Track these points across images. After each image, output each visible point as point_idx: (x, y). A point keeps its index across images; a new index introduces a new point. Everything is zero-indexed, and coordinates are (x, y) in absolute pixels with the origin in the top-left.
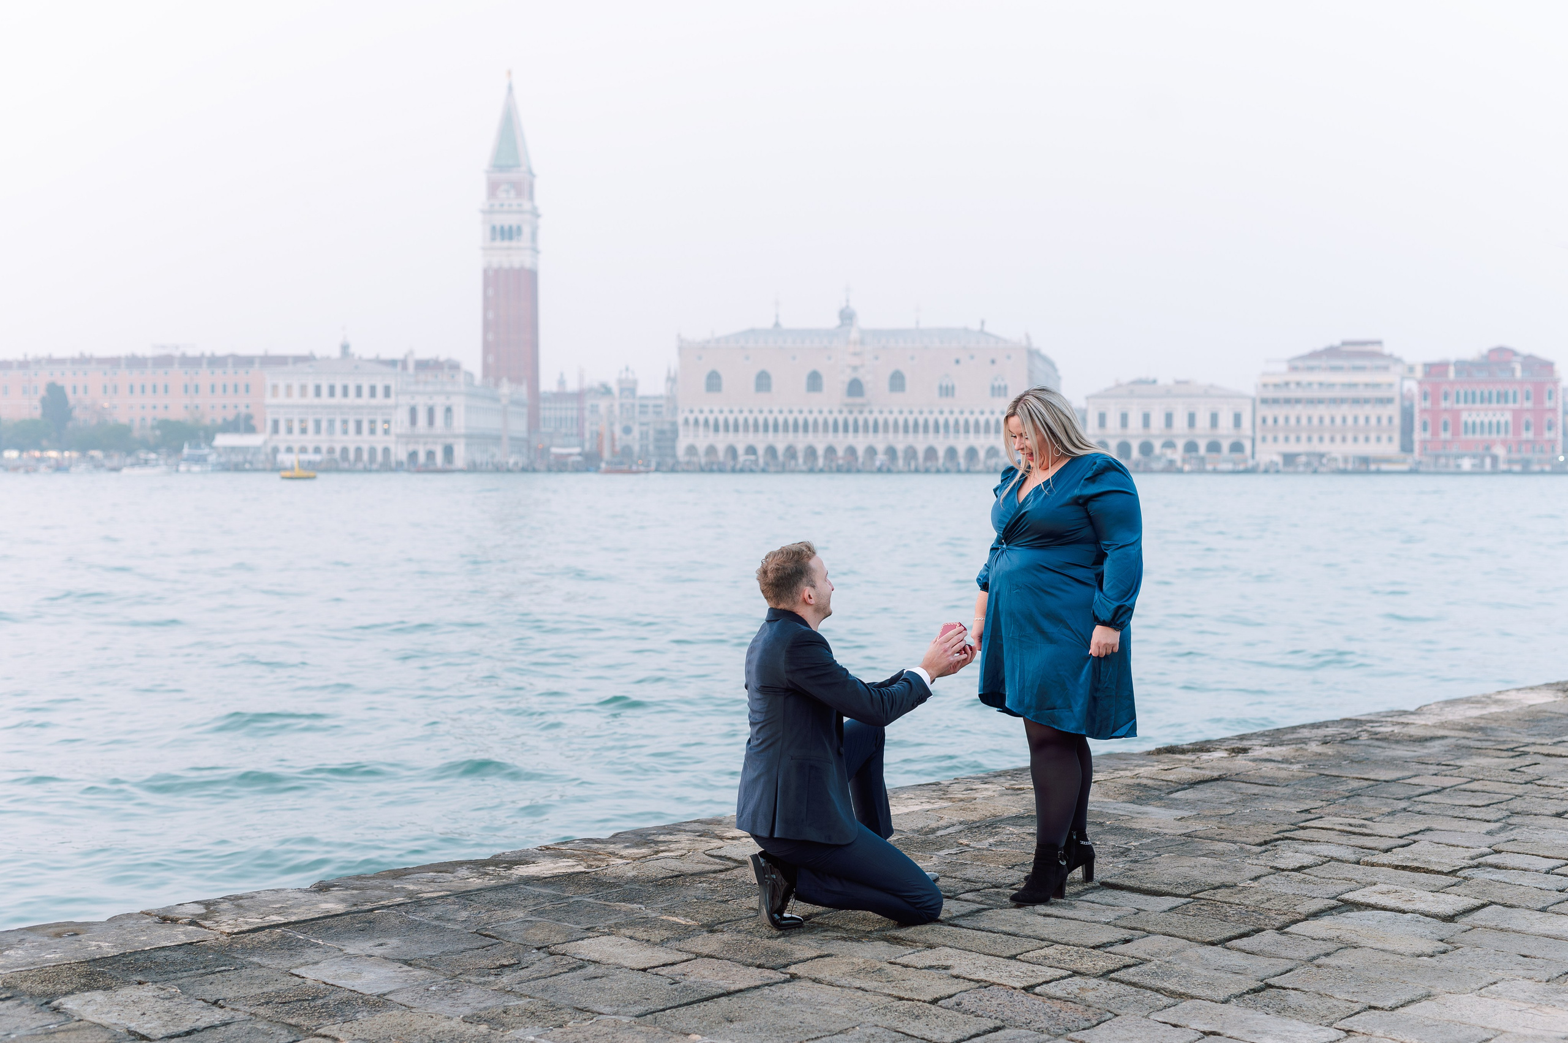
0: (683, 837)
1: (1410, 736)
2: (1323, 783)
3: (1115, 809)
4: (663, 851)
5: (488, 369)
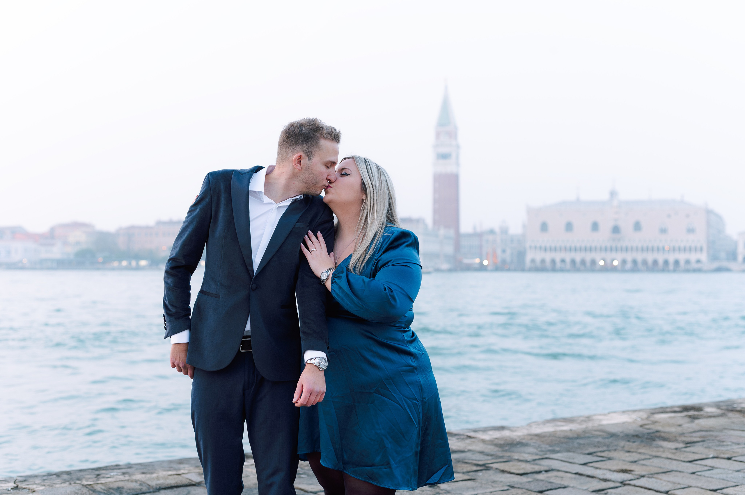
5: (435, 222)
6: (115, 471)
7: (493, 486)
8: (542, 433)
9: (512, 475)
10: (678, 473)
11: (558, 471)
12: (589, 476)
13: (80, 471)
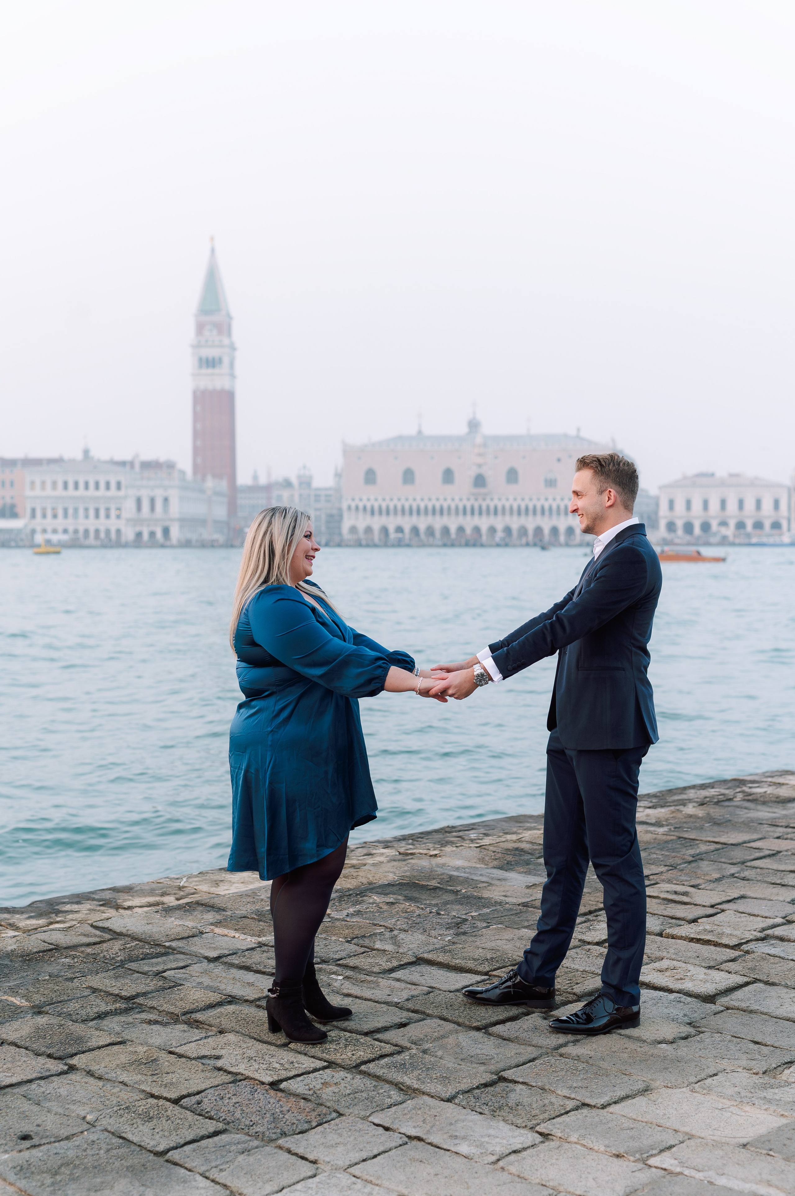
0: (86, 906)
1: (777, 798)
2: (678, 846)
3: (481, 875)
4: (58, 922)
5: (196, 468)
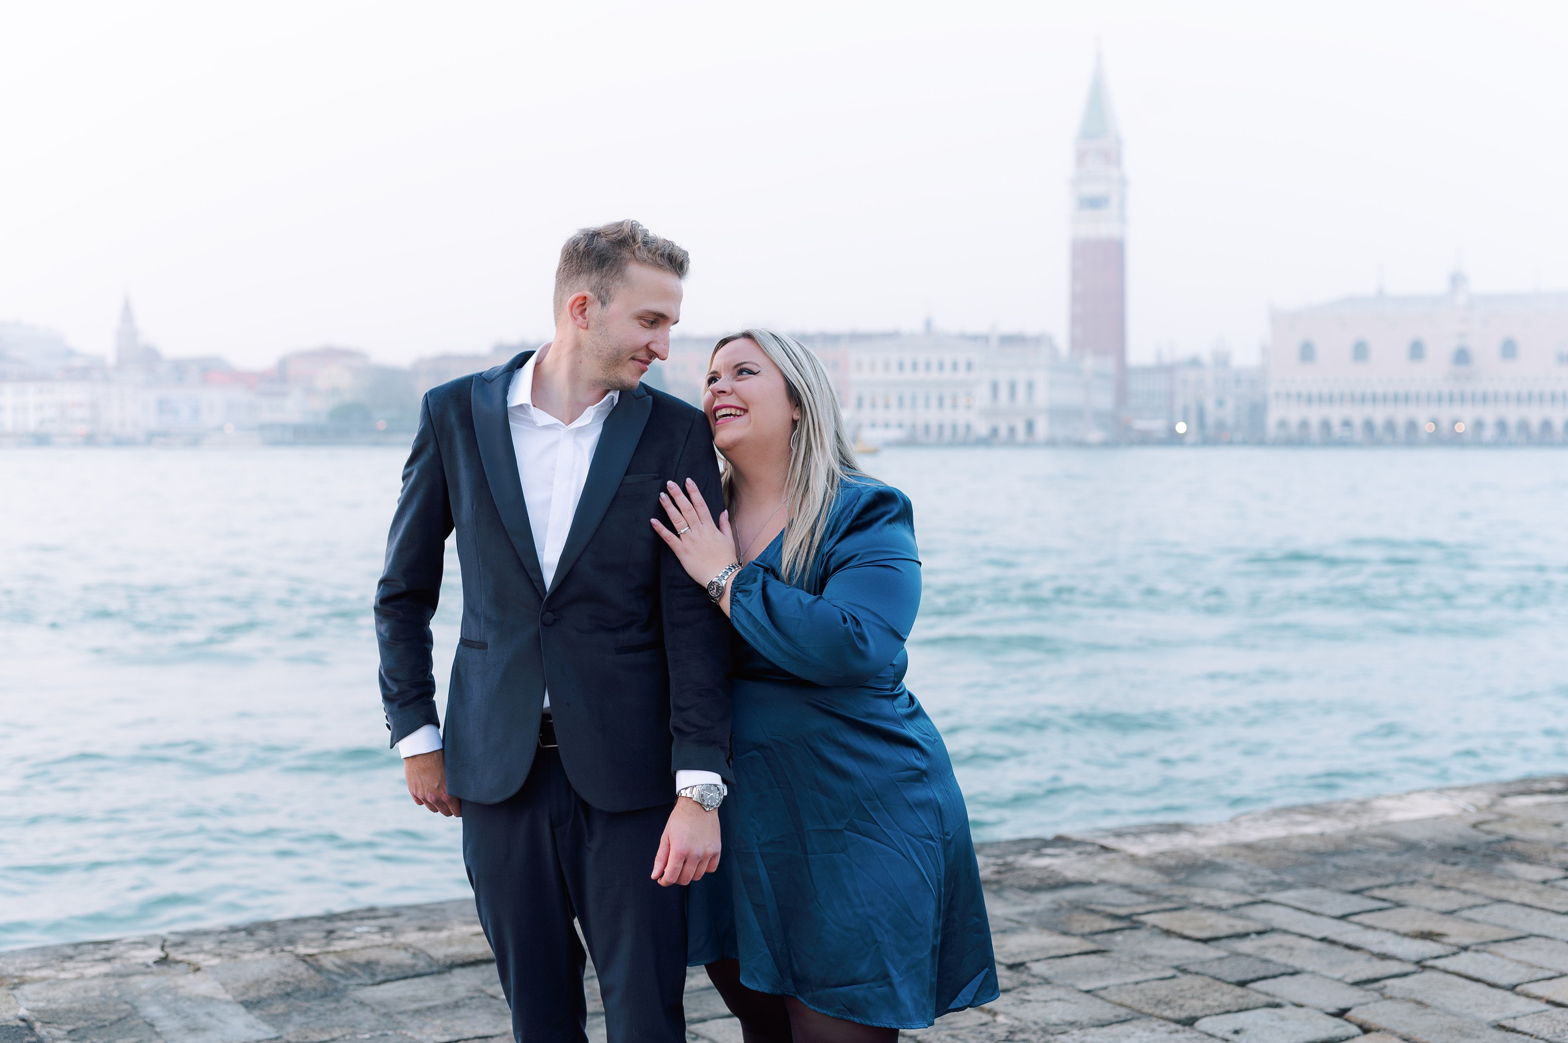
5: (1075, 343)
6: (366, 922)
7: (1142, 969)
8: (1262, 841)
9: (1186, 942)
10: (1542, 940)
11: (1286, 932)
12: (1349, 947)
13: (296, 921)
